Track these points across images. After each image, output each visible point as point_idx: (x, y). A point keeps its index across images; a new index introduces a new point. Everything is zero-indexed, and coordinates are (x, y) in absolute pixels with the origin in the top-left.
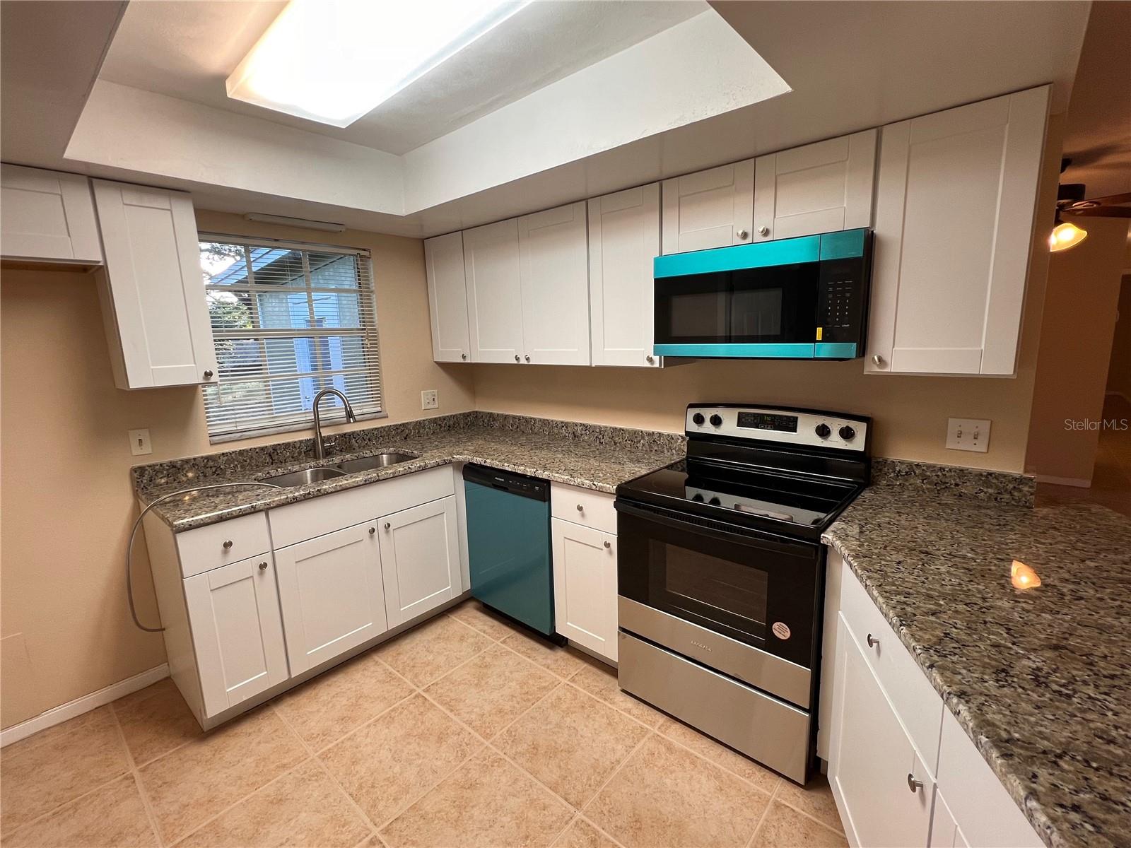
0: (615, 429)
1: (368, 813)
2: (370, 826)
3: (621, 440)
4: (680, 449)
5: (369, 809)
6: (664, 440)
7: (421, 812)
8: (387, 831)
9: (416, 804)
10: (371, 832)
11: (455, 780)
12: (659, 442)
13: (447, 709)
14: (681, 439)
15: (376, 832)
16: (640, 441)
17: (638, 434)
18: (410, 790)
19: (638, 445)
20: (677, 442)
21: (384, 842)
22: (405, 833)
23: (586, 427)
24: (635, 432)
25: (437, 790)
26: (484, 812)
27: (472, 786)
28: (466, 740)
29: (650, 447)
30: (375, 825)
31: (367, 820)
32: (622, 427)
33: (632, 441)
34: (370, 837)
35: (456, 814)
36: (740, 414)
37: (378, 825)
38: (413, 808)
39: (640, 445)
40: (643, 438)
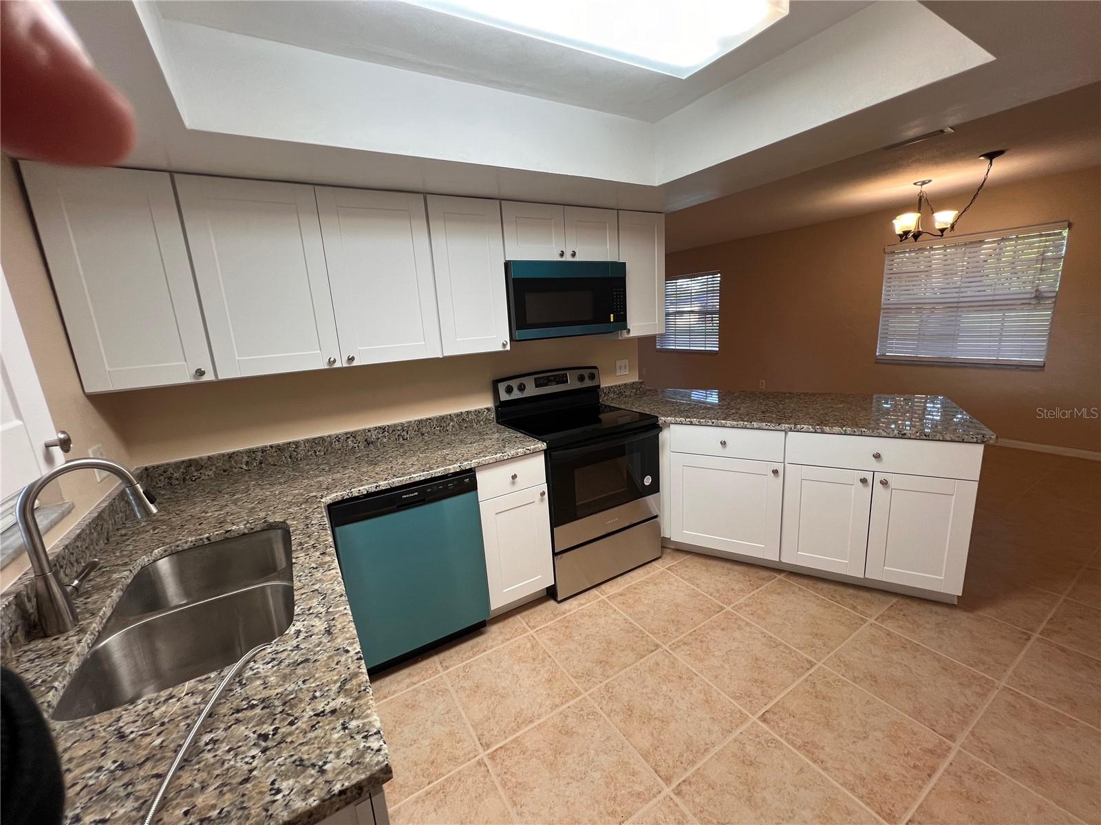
0: (420, 421)
1: (646, 801)
2: (660, 797)
3: (429, 429)
4: (487, 419)
5: (642, 800)
6: (471, 415)
7: (651, 750)
8: (668, 780)
9: (641, 755)
10: (668, 796)
11: (621, 722)
12: (467, 419)
13: (527, 725)
14: (489, 410)
15: (668, 790)
16: (449, 425)
17: (447, 418)
18: (626, 760)
20: (483, 414)
21: (679, 782)
22: (671, 763)
23: (383, 429)
24: (443, 418)
25: (629, 736)
26: (656, 702)
27: (630, 710)
28: (576, 711)
29: (460, 426)
30: (660, 792)
31: (654, 801)
32: (428, 416)
33: (441, 426)
34: (673, 796)
35: (657, 722)
36: (535, 379)
37: (660, 789)
38: (646, 756)
39: (449, 428)
40: (452, 420)
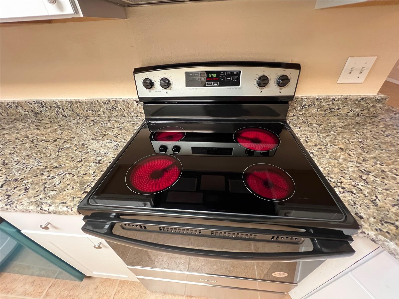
3: (81, 111)
4: (137, 111)
14: (136, 104)
19: (100, 113)
20: (133, 106)
29: (111, 114)
33: (93, 111)
36: (186, 74)
39: (101, 113)
